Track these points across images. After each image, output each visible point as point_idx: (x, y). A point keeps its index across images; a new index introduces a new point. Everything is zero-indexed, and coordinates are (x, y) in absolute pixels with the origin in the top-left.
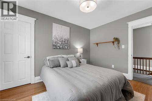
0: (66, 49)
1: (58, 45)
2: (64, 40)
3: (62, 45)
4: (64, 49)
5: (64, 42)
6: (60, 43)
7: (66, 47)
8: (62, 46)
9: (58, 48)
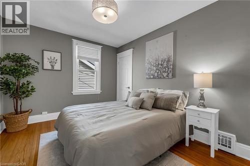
0: (164, 78)
1: (152, 72)
2: (160, 63)
3: (157, 71)
4: (161, 78)
5: (162, 65)
6: (155, 68)
7: (165, 75)
8: (158, 73)
9: (152, 77)
